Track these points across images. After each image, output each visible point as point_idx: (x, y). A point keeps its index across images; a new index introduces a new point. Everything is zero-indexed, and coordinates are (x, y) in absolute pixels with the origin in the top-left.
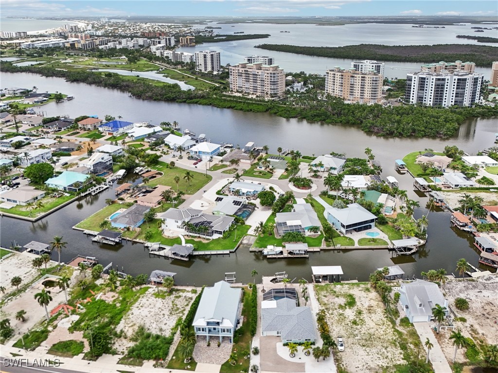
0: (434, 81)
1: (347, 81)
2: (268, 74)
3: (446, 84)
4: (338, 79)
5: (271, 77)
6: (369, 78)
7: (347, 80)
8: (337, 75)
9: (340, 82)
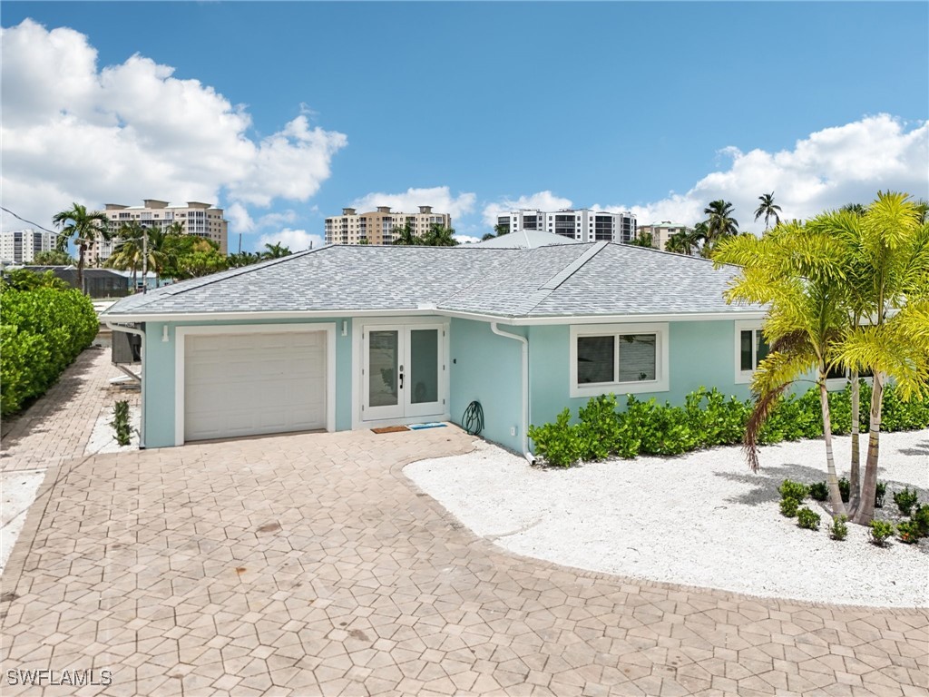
0: (553, 222)
1: (374, 231)
2: (183, 215)
3: (577, 228)
4: (355, 229)
5: (191, 222)
6: (423, 219)
7: (374, 228)
8: (352, 220)
9: (360, 234)
